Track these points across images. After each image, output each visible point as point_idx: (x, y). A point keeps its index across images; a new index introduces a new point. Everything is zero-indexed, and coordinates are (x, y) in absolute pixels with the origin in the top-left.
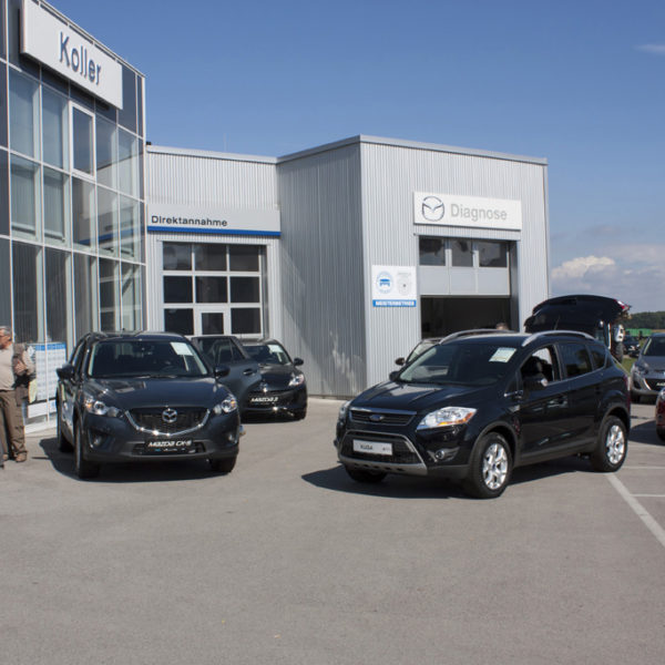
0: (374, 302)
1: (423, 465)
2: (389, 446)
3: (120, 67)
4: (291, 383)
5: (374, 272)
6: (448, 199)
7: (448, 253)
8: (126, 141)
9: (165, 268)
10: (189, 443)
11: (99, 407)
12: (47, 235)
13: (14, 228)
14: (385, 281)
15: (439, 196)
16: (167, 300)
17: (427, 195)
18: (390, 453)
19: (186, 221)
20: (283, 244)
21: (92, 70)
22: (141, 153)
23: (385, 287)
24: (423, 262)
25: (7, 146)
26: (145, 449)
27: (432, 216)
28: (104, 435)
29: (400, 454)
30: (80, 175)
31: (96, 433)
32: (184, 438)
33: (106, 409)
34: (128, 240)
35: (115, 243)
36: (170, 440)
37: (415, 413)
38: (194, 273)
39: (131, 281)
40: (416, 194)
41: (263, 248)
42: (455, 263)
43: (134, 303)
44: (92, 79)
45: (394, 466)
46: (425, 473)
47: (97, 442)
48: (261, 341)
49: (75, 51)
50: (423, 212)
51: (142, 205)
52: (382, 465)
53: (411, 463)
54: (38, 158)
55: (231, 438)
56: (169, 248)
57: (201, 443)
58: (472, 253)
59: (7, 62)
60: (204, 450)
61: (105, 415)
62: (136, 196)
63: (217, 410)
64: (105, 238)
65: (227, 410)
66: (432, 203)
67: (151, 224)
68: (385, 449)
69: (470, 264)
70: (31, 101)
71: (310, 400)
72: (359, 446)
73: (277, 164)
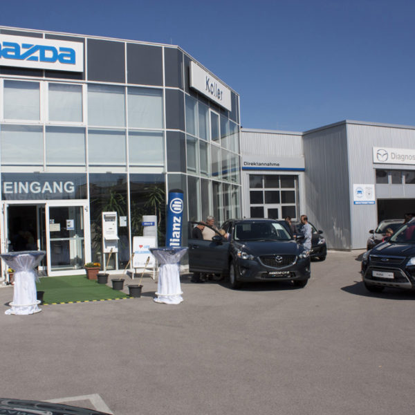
0: (355, 202)
1: (410, 284)
2: (392, 274)
3: (230, 91)
4: (320, 242)
5: (354, 187)
6: (389, 150)
7: (390, 177)
8: (232, 126)
9: (251, 187)
10: (288, 272)
11: (244, 255)
12: (201, 173)
13: (188, 170)
14: (360, 192)
15: (386, 149)
16: (252, 203)
17: (379, 148)
18: (392, 277)
19: (260, 164)
20: (306, 175)
21: (219, 94)
22: (239, 132)
23: (360, 195)
24: (378, 182)
25: (184, 130)
26: (267, 275)
27: (382, 159)
28: (247, 268)
29: (398, 278)
30: (214, 143)
31: (243, 268)
32: (286, 270)
33: (248, 256)
34: (234, 174)
35: (229, 175)
36: (279, 271)
37: (405, 258)
38: (264, 189)
39: (235, 193)
40: (374, 148)
41: (296, 177)
42: (393, 182)
43: (236, 204)
44: (219, 98)
45: (394, 284)
46: (410, 287)
47: (244, 272)
48: (297, 222)
49: (212, 85)
50: (377, 157)
51: (240, 157)
52: (388, 283)
53: (404, 282)
54: (197, 136)
55: (307, 270)
56: (252, 177)
57: (294, 273)
58: (401, 177)
59: (184, 92)
60: (295, 276)
61: (248, 259)
62: (236, 152)
63: (301, 256)
64: (225, 172)
65: (305, 256)
66: (382, 152)
67: (244, 166)
68: (390, 275)
69: (401, 183)
70: (193, 109)
71: (328, 251)
72: (375, 274)
73: (303, 136)
